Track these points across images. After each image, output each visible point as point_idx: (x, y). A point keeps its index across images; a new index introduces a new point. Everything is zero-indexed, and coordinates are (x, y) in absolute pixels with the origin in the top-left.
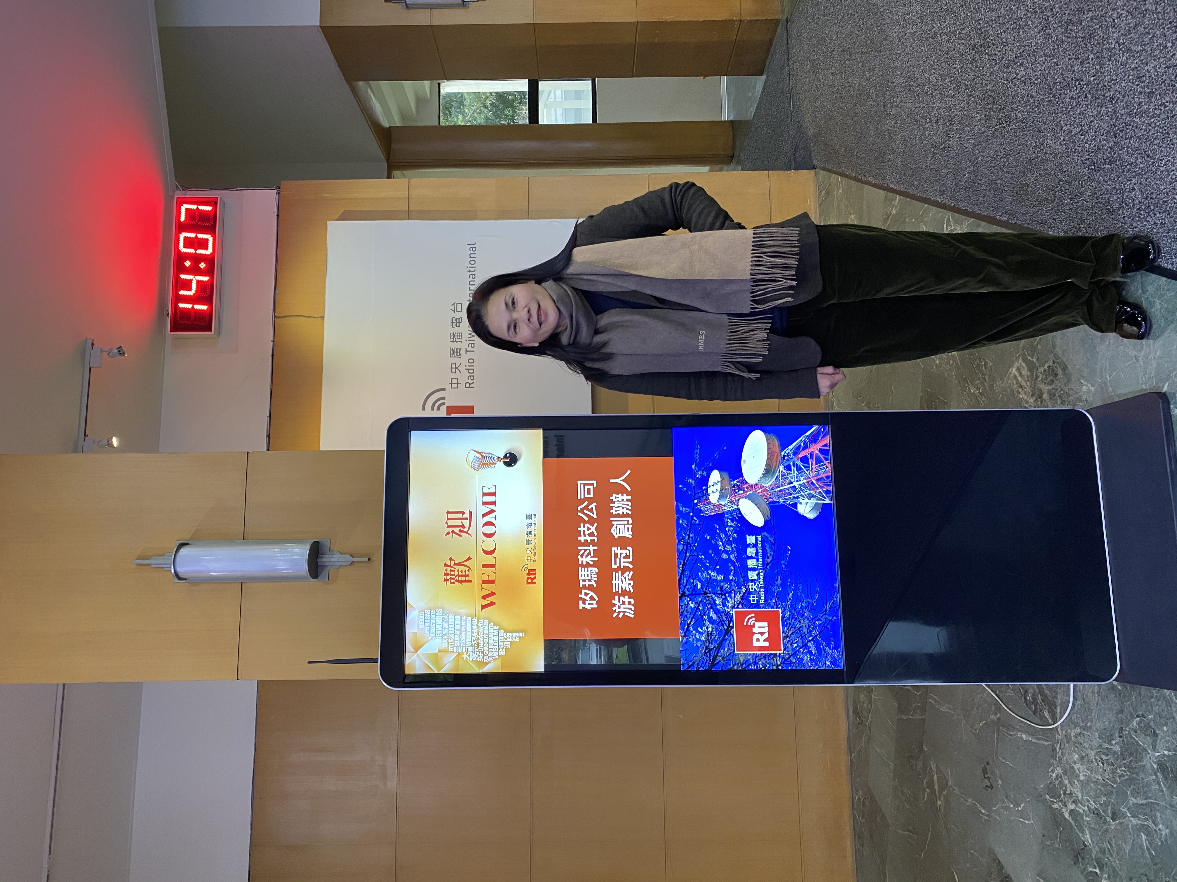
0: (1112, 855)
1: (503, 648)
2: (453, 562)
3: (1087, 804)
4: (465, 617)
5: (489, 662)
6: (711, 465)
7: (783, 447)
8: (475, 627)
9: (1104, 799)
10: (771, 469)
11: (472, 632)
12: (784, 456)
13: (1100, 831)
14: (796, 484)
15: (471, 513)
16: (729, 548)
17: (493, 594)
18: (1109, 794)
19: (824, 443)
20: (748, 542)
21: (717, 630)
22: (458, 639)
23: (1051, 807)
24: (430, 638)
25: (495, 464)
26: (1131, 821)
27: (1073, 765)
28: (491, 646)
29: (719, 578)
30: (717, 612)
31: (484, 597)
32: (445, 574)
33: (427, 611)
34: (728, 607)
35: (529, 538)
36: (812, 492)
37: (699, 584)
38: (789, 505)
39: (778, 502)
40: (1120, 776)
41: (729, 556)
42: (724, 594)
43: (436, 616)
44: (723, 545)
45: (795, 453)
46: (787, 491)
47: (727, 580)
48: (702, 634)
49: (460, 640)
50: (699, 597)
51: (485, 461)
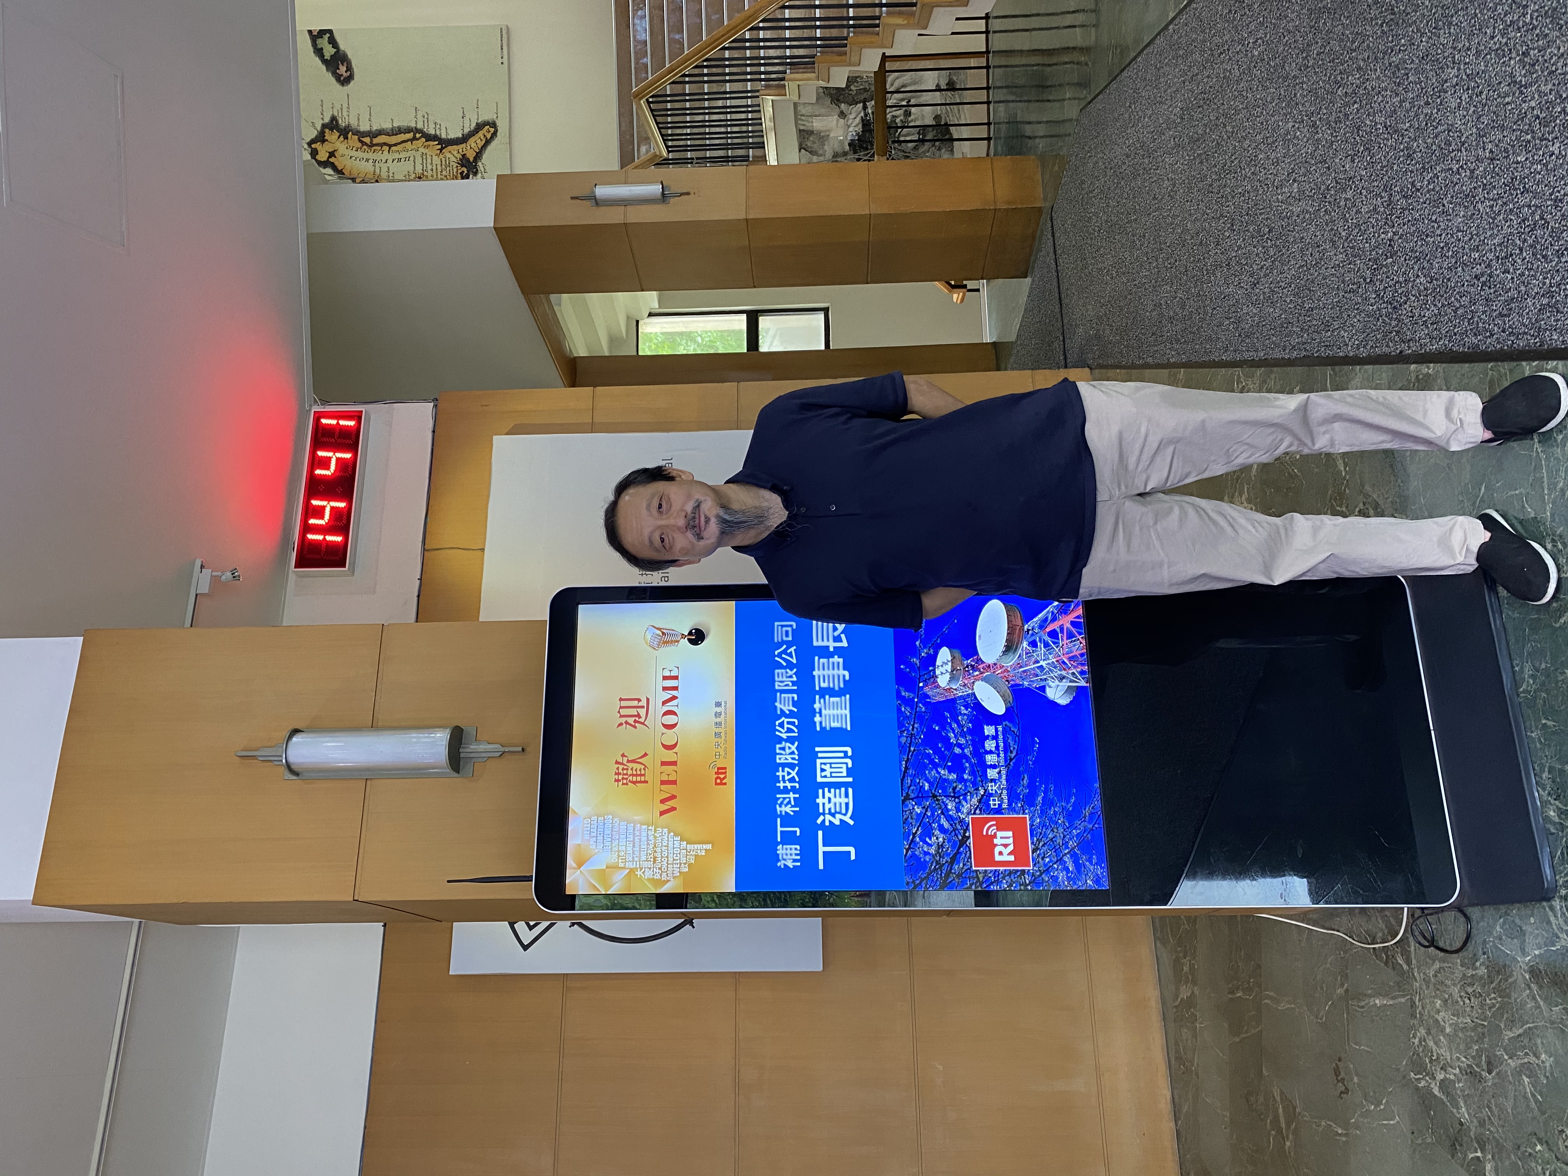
1: (685, 864)
2: (625, 759)
4: (639, 825)
5: (669, 881)
6: (938, 641)
7: (1027, 619)
8: (651, 838)
9: (1476, 1047)
10: (1012, 646)
11: (648, 844)
12: (1028, 631)
13: (1476, 1094)
14: (1043, 663)
15: (648, 700)
16: (962, 741)
17: (673, 797)
18: (1481, 1038)
19: (1076, 615)
20: (986, 734)
21: (949, 840)
22: (631, 852)
24: (596, 851)
25: (678, 642)
28: (671, 860)
29: (951, 777)
30: (949, 818)
31: (663, 801)
32: (616, 774)
33: (592, 818)
34: (962, 813)
35: (718, 730)
36: (1064, 673)
37: (927, 785)
38: (1036, 688)
39: (1022, 685)
40: (1490, 1008)
41: (963, 750)
42: (958, 796)
43: (604, 824)
44: (955, 737)
45: (1041, 627)
46: (1033, 672)
47: (960, 779)
48: (931, 845)
49: (633, 853)
50: (927, 801)
51: (667, 638)
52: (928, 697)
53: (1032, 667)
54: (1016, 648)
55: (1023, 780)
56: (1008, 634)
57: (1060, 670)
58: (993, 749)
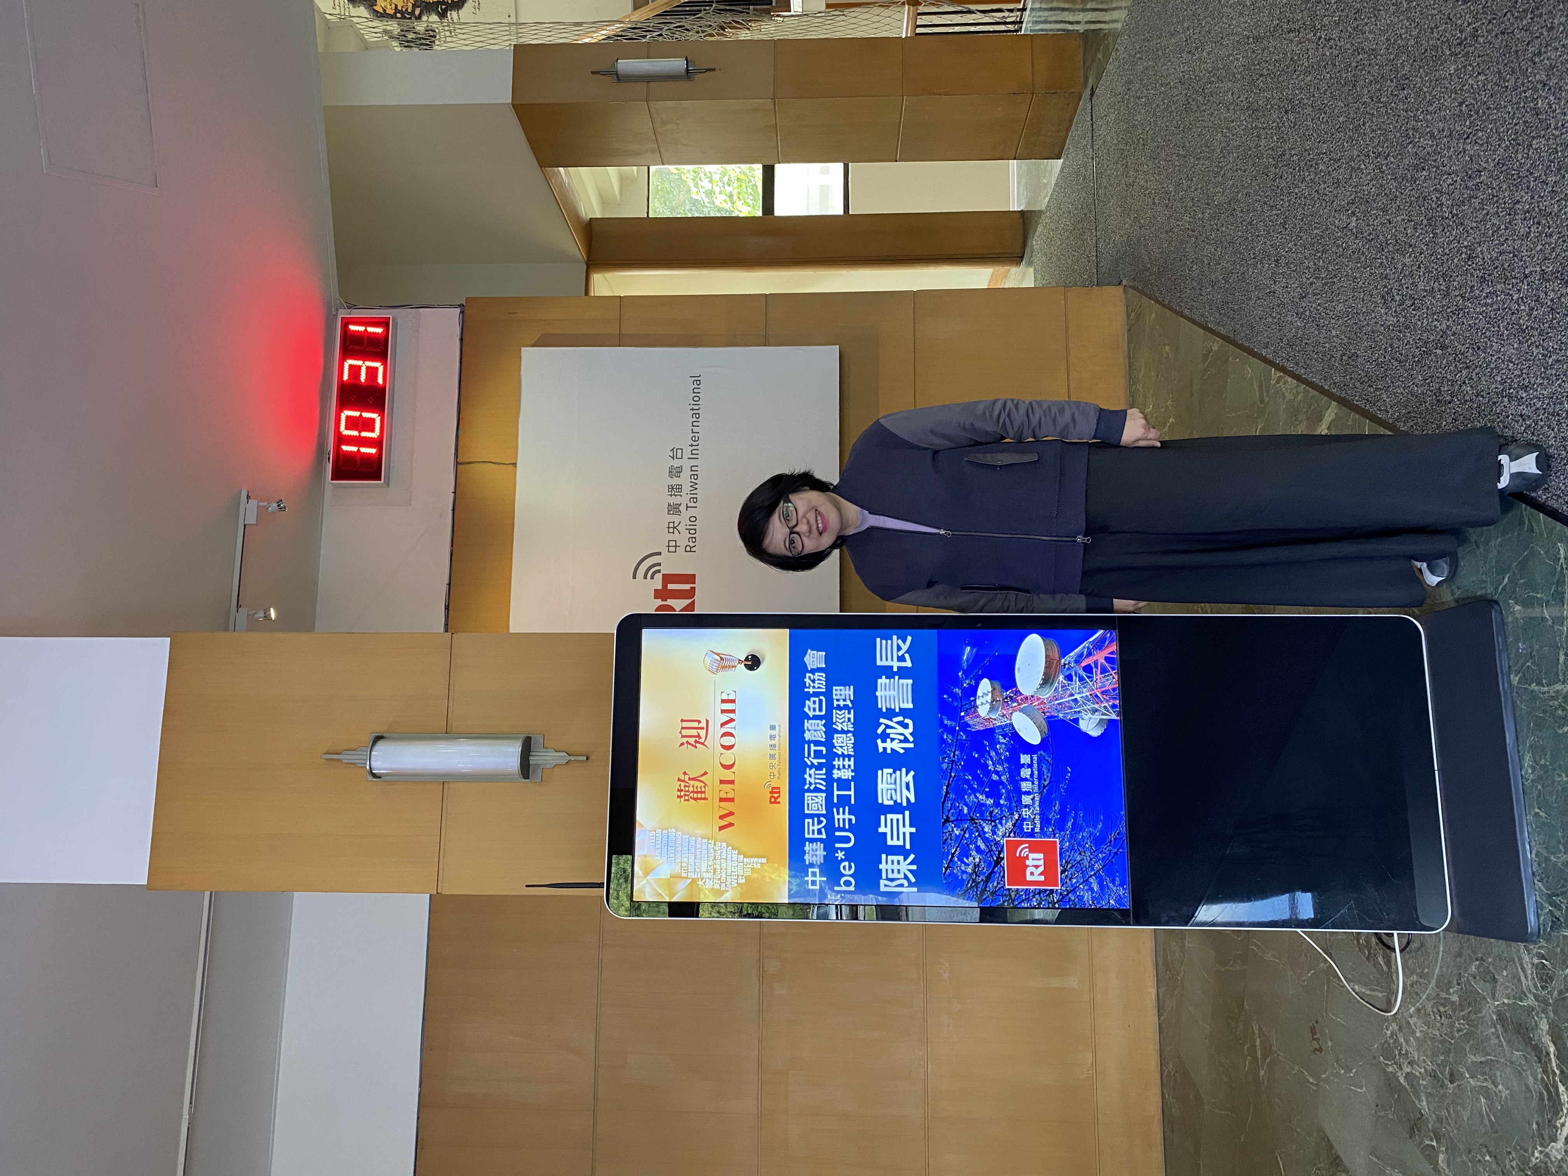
0: (1449, 1124)
1: (742, 876)
2: (687, 777)
3: (1424, 1065)
4: (700, 839)
5: (727, 891)
6: (980, 673)
7: (1064, 653)
8: (711, 851)
9: (1442, 1058)
10: (1049, 678)
11: (708, 857)
12: (1065, 664)
13: (1437, 1096)
14: (1077, 697)
15: (707, 721)
16: (1000, 768)
17: (731, 814)
18: (1447, 1052)
19: (1110, 650)
20: (1022, 762)
21: (985, 861)
22: (693, 863)
23: (1385, 1071)
24: (661, 862)
25: (735, 667)
26: (1469, 1082)
27: (1409, 1019)
28: (729, 872)
29: (988, 802)
30: (986, 841)
31: (722, 817)
32: (678, 790)
33: (658, 831)
34: (998, 836)
35: (773, 752)
36: (1096, 706)
37: (966, 809)
38: (1070, 720)
39: (1057, 717)
40: (1459, 1031)
41: (1000, 777)
42: (994, 820)
43: (668, 837)
44: (993, 764)
45: (1077, 661)
46: (1067, 704)
47: (997, 804)
48: (968, 865)
49: (695, 865)
50: (965, 824)
51: (724, 663)
52: (969, 725)
53: (1067, 699)
54: (1053, 681)
55: (1055, 806)
56: (1046, 667)
57: (1093, 703)
58: (1028, 777)
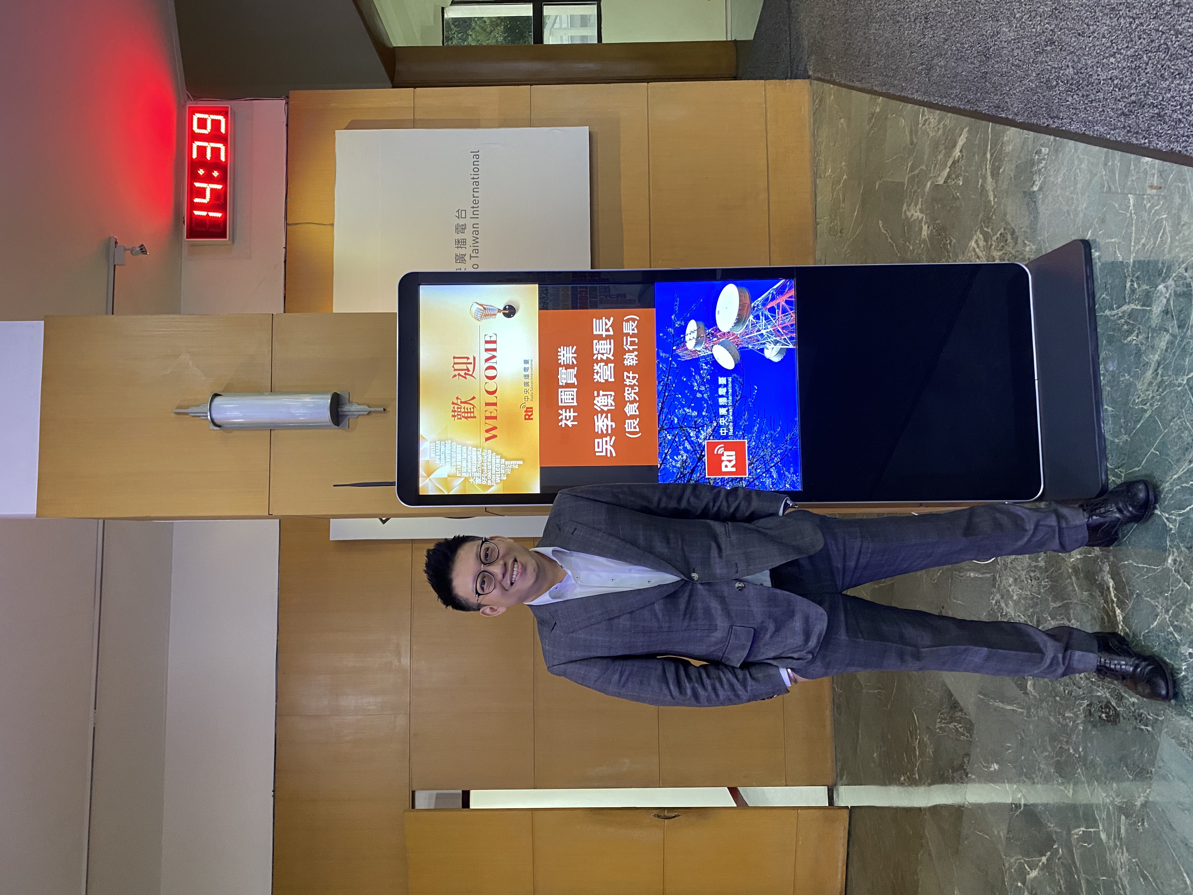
1: (504, 474)
2: (459, 401)
4: (470, 448)
5: (492, 486)
6: (688, 315)
7: (754, 298)
8: (480, 456)
10: (742, 319)
11: (477, 461)
12: (754, 307)
14: (763, 332)
15: (474, 358)
16: (703, 388)
17: (495, 428)
18: (1035, 605)
19: (789, 295)
20: (720, 383)
21: (690, 458)
24: (441, 465)
25: (495, 315)
27: (1009, 588)
28: (494, 472)
29: (693, 414)
30: (691, 443)
31: (487, 431)
32: (453, 411)
33: (438, 442)
34: (700, 439)
35: (527, 381)
36: (778, 339)
37: (676, 419)
38: (757, 350)
39: (748, 348)
41: (703, 395)
42: (698, 428)
43: (444, 447)
44: (698, 386)
45: (764, 304)
46: (755, 338)
47: (700, 415)
48: (677, 461)
49: (466, 467)
50: (676, 431)
51: (487, 312)
52: (679, 357)
53: (756, 334)
54: (745, 320)
55: (744, 416)
56: (739, 310)
57: (775, 337)
58: (724, 394)
